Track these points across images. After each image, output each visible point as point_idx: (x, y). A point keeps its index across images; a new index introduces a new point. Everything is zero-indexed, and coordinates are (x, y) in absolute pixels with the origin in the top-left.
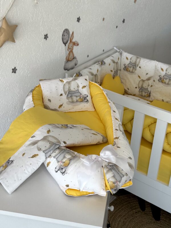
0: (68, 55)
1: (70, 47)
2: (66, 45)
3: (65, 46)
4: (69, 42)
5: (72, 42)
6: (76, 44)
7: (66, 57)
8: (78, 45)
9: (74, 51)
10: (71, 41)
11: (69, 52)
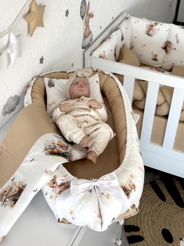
0: (85, 31)
1: (87, 21)
3: (83, 20)
5: (89, 14)
6: (91, 16)
7: (84, 33)
8: (93, 16)
10: (87, 14)
11: (85, 27)
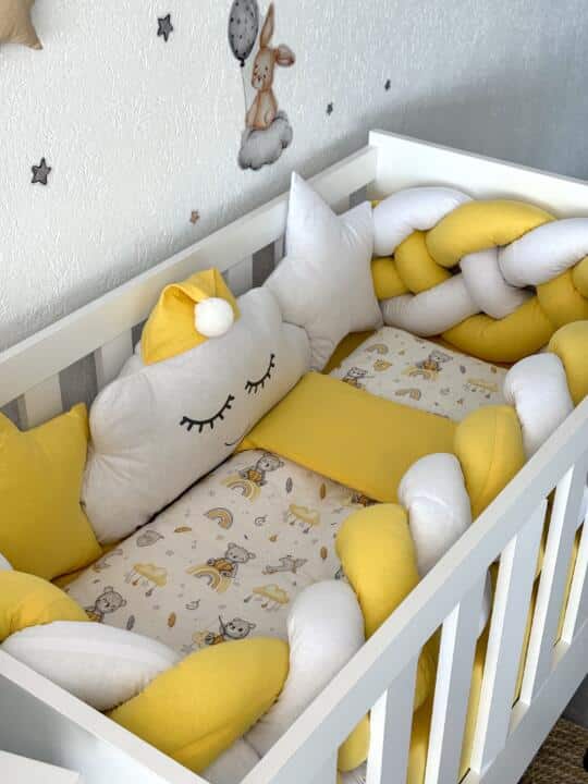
0: (255, 106)
2: (246, 61)
3: (243, 65)
4: (257, 48)
5: (269, 50)
7: (247, 114)
9: (277, 87)
11: (256, 92)
